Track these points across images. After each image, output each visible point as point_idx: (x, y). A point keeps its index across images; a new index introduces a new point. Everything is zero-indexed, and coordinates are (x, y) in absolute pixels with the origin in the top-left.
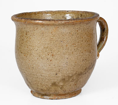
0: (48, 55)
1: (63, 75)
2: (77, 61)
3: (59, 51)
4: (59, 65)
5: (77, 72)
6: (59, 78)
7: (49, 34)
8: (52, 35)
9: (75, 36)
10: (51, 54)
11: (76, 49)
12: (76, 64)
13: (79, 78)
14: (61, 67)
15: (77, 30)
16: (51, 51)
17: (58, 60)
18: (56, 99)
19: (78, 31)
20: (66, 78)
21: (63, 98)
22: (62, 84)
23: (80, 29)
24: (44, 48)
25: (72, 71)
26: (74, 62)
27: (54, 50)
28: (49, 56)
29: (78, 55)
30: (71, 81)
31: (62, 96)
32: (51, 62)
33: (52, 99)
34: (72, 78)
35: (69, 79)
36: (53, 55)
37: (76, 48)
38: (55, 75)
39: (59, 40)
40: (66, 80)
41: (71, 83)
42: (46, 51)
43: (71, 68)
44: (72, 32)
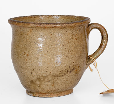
0: (25, 54)
1: (37, 74)
2: (50, 63)
3: (33, 52)
4: (32, 65)
5: (51, 73)
6: (35, 77)
7: (26, 35)
8: (28, 37)
9: (49, 39)
10: (27, 54)
11: (50, 52)
12: (49, 65)
13: (55, 80)
14: (35, 67)
15: (51, 33)
16: (27, 51)
17: (32, 60)
18: (38, 97)
19: (51, 35)
20: (41, 78)
21: (43, 96)
22: (39, 83)
23: (54, 33)
24: (22, 48)
25: (45, 71)
26: (47, 63)
27: (29, 50)
28: (25, 56)
29: (51, 57)
30: (47, 81)
31: (43, 95)
32: (26, 61)
33: (35, 96)
34: (47, 78)
35: (44, 79)
36: (28, 55)
37: (49, 50)
38: (31, 74)
39: (34, 41)
40: (41, 79)
41: (47, 83)
42: (23, 51)
43: (44, 69)
44: (46, 35)
